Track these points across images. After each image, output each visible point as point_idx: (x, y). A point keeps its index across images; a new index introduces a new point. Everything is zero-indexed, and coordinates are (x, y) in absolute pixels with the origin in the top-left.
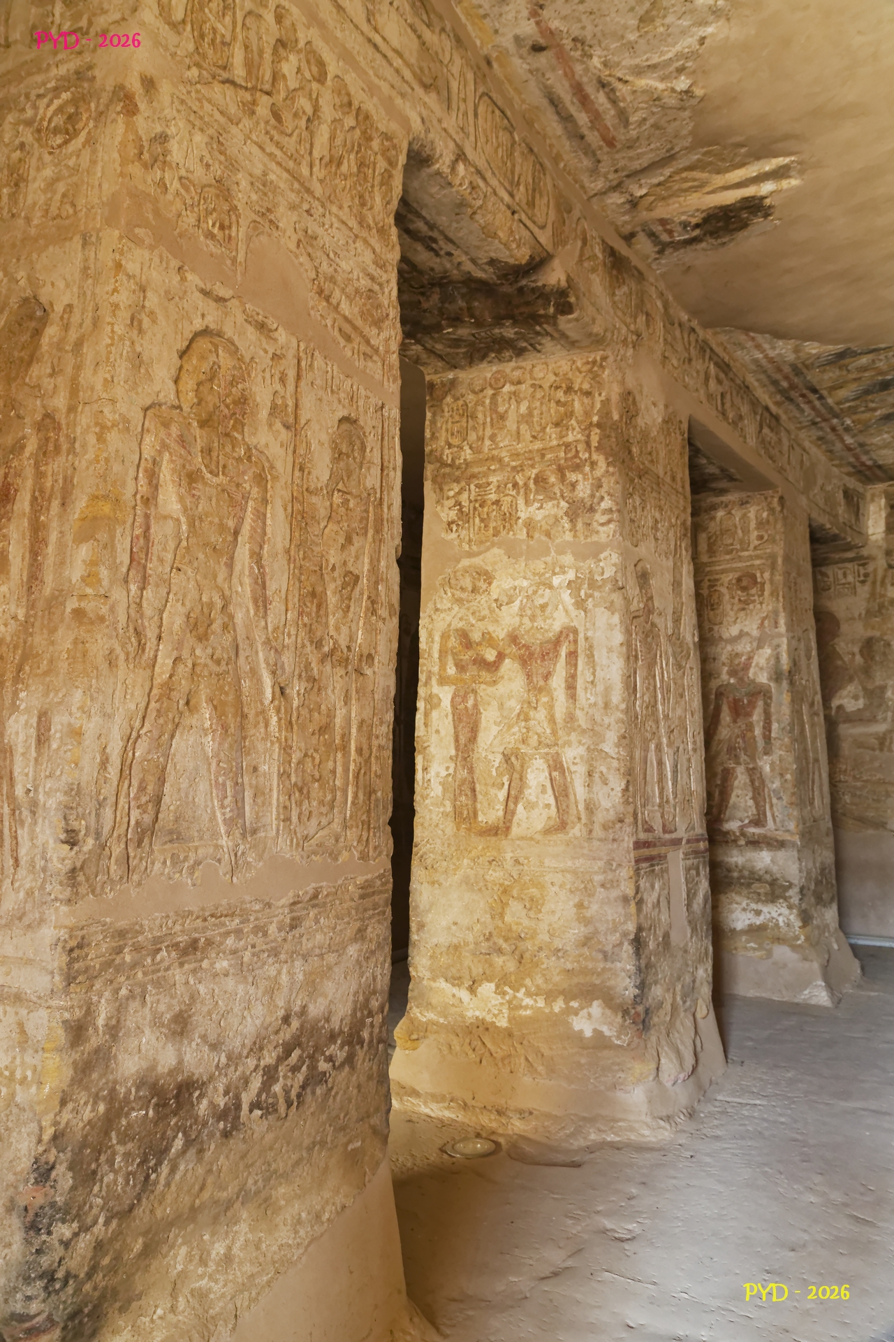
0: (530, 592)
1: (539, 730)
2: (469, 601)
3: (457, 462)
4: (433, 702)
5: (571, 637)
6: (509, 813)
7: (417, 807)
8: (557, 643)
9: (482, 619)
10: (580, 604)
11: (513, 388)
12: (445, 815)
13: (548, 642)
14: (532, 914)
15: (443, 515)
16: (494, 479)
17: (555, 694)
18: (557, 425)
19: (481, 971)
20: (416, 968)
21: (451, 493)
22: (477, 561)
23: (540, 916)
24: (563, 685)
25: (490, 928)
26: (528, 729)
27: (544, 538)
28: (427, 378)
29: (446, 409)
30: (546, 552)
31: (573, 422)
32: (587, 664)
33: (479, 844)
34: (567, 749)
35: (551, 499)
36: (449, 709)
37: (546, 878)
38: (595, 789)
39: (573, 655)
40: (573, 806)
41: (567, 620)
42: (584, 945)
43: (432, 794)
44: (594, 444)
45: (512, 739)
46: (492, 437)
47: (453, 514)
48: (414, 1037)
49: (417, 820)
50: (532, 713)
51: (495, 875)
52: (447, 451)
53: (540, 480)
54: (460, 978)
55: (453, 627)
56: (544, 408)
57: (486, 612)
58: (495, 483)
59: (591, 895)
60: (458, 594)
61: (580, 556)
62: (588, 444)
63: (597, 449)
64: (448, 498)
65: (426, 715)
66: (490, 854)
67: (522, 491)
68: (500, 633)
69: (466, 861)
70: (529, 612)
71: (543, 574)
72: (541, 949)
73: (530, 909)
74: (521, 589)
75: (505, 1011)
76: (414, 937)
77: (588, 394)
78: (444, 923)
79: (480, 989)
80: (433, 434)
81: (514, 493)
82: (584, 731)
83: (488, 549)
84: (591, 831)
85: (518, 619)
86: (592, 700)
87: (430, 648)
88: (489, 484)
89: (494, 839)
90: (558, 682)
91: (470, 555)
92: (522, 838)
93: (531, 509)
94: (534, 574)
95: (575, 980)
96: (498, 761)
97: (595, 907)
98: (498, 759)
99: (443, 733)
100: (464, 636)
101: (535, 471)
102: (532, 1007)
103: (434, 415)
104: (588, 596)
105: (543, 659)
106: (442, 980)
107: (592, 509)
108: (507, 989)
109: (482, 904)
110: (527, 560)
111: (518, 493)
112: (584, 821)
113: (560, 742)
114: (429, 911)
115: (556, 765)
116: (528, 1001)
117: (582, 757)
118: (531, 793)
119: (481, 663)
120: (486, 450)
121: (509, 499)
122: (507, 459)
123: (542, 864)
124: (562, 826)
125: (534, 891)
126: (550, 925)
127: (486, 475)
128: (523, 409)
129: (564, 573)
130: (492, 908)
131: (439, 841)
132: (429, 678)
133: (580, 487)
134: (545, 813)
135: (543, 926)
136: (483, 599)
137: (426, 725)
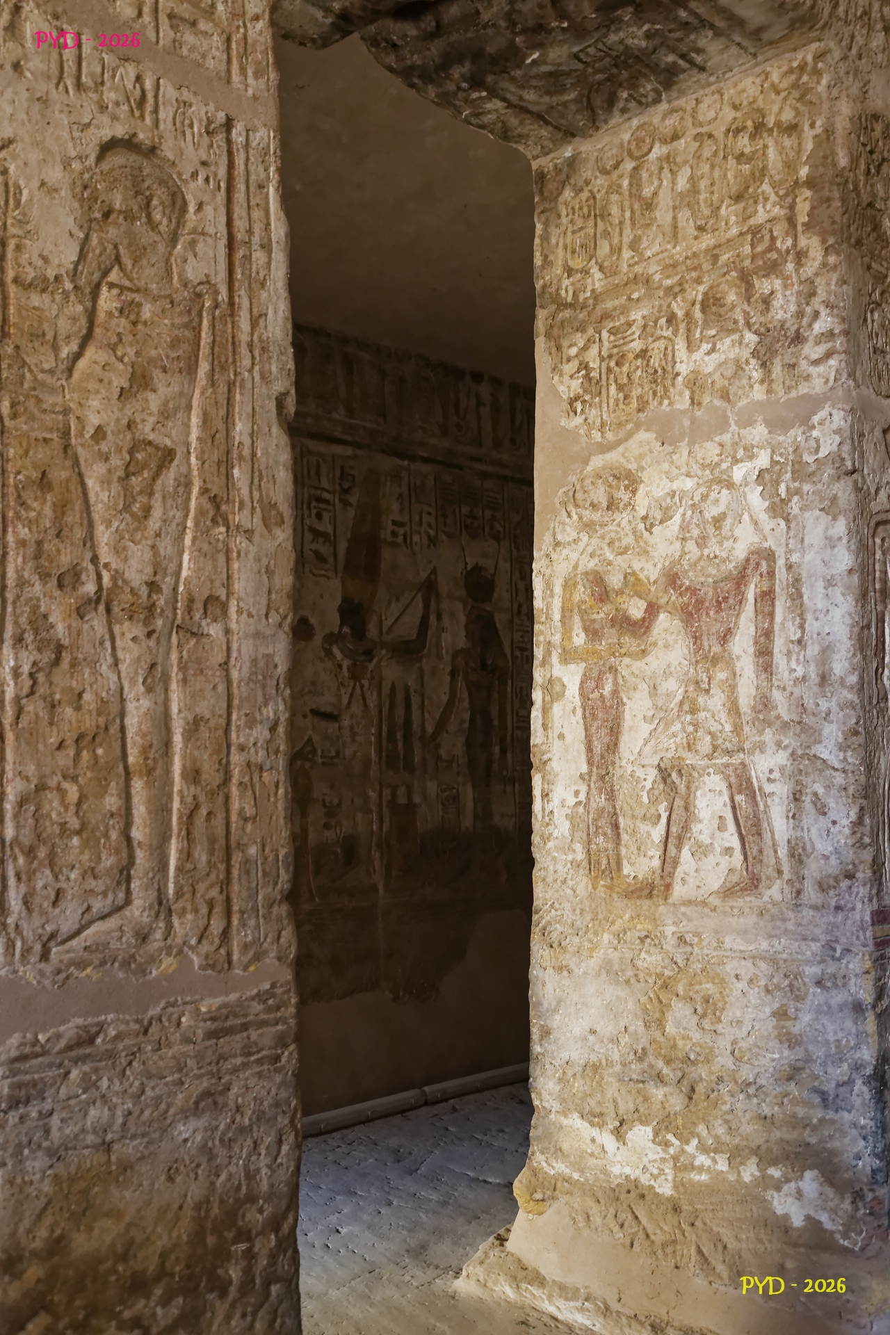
0: (697, 498)
1: (715, 727)
2: (603, 525)
3: (581, 297)
4: (554, 690)
5: (764, 567)
6: (669, 863)
7: (536, 854)
8: (740, 579)
9: (623, 552)
10: (778, 508)
11: (665, 150)
12: (576, 865)
13: (726, 579)
14: (707, 1024)
15: (562, 389)
16: (637, 315)
17: (738, 665)
18: (738, 198)
19: (631, 1107)
20: (539, 1094)
21: (574, 351)
22: (614, 457)
23: (719, 1028)
24: (751, 650)
25: (644, 1042)
26: (696, 726)
27: (718, 402)
28: (535, 165)
29: (564, 212)
30: (723, 426)
31: (766, 187)
32: (790, 610)
33: (625, 911)
34: (757, 757)
35: (730, 332)
36: (577, 701)
37: (728, 968)
38: (805, 823)
39: (767, 596)
40: (768, 852)
41: (756, 539)
42: (790, 1078)
43: (555, 835)
44: (802, 218)
45: (670, 744)
46: (633, 246)
47: (576, 385)
48: (538, 1196)
49: (536, 873)
50: (701, 700)
51: (650, 960)
52: (566, 282)
53: (711, 303)
54: (601, 1115)
55: (581, 568)
56: (717, 173)
57: (629, 540)
58: (640, 322)
59: (799, 999)
60: (588, 514)
61: (777, 425)
62: (791, 221)
63: (808, 226)
64: (569, 360)
65: (546, 711)
66: (643, 927)
67: (682, 327)
68: (651, 571)
69: (606, 937)
70: (696, 532)
71: (718, 465)
72: (720, 1079)
73: (703, 1016)
74: (683, 493)
75: (669, 1171)
76: (536, 1048)
77: (792, 129)
78: (577, 1031)
79: (630, 1135)
80: (546, 257)
81: (668, 333)
82: (786, 725)
83: (630, 435)
84: (799, 893)
85: (678, 545)
86: (800, 672)
87: (549, 606)
88: (629, 325)
89: (646, 903)
90: (742, 644)
91: (604, 448)
92: (689, 903)
93: (697, 356)
94: (703, 467)
95: (777, 1134)
96: (650, 779)
97: (806, 1018)
98: (652, 774)
99: (569, 738)
100: (597, 580)
101: (702, 289)
102: (709, 1170)
103: (546, 225)
104: (791, 493)
105: (719, 609)
106: (576, 1115)
107: (798, 339)
108: (670, 1137)
109: (631, 1005)
110: (692, 443)
111: (675, 333)
112: (786, 876)
113: (747, 746)
114: (556, 1010)
115: (742, 784)
116: (702, 1160)
117: (782, 769)
118: (703, 830)
119: (624, 623)
120: (625, 268)
121: (661, 344)
122: (657, 277)
123: (720, 943)
124: (753, 883)
125: (709, 987)
126: (734, 1042)
127: (624, 310)
128: (682, 183)
129: (751, 457)
130: (645, 1010)
131: (567, 906)
132: (548, 653)
133: (777, 302)
134: (725, 862)
135: (724, 1044)
136: (624, 518)
137: (545, 727)
